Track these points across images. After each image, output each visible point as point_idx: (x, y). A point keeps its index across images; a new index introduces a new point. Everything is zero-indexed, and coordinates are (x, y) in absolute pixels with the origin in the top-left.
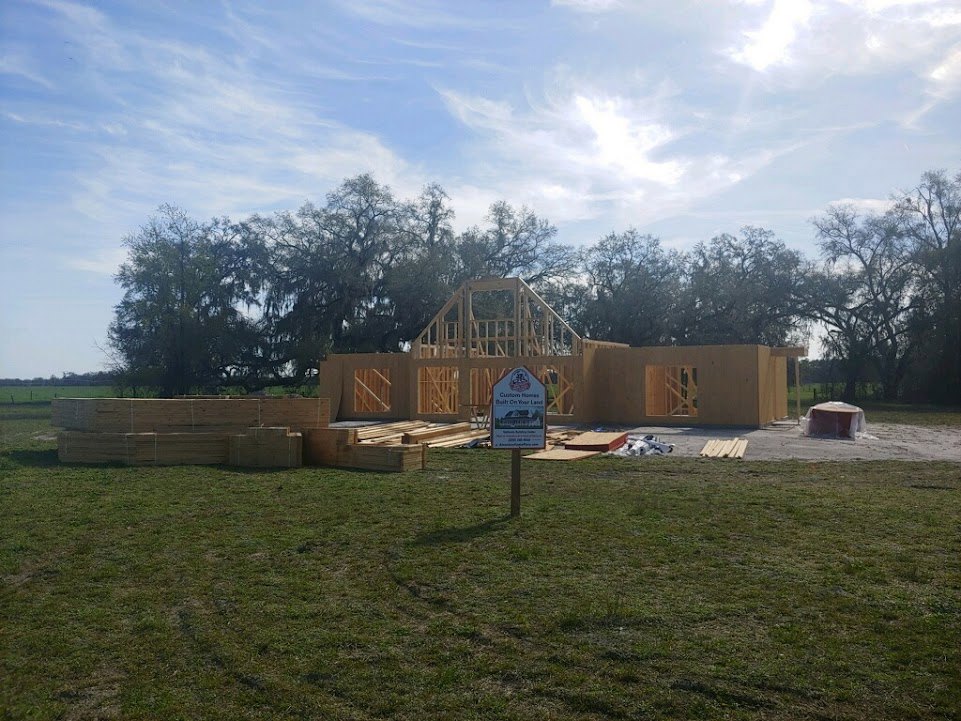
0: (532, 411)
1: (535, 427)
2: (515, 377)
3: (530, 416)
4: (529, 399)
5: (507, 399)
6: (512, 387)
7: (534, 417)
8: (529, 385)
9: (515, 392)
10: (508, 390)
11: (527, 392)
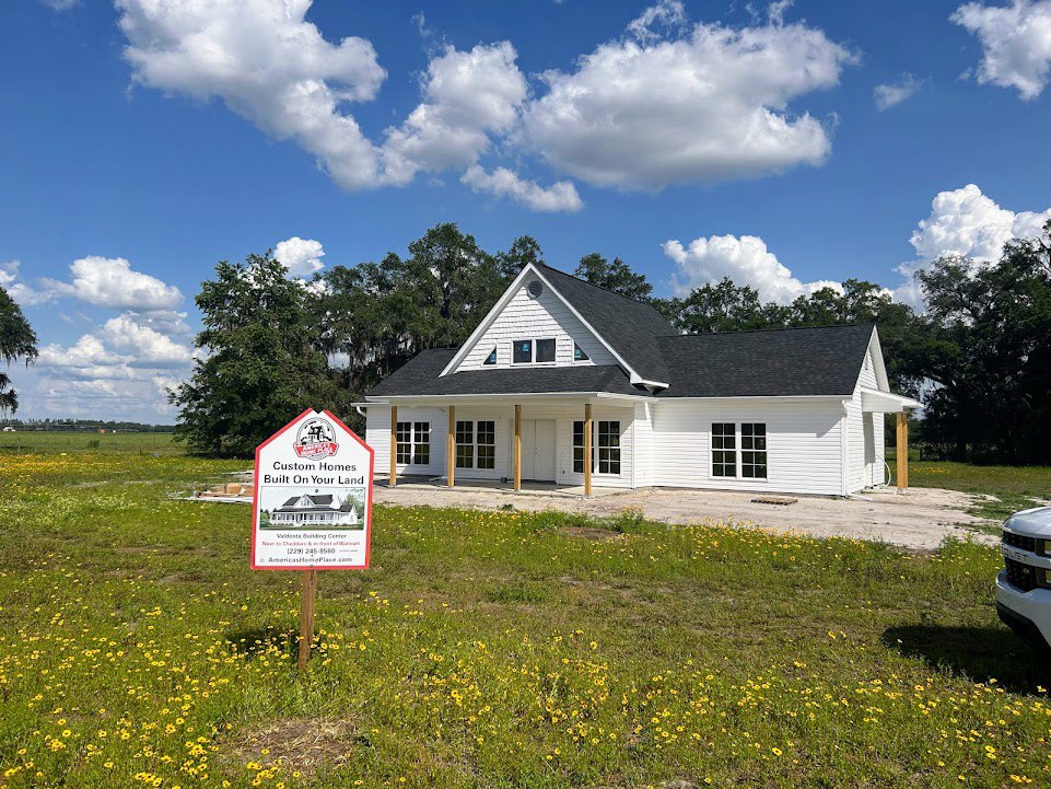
0: (340, 496)
1: (345, 527)
2: (305, 433)
3: (336, 505)
4: (334, 474)
5: (290, 474)
6: (299, 450)
7: (345, 509)
8: (334, 447)
9: (305, 461)
10: (293, 458)
11: (329, 461)
